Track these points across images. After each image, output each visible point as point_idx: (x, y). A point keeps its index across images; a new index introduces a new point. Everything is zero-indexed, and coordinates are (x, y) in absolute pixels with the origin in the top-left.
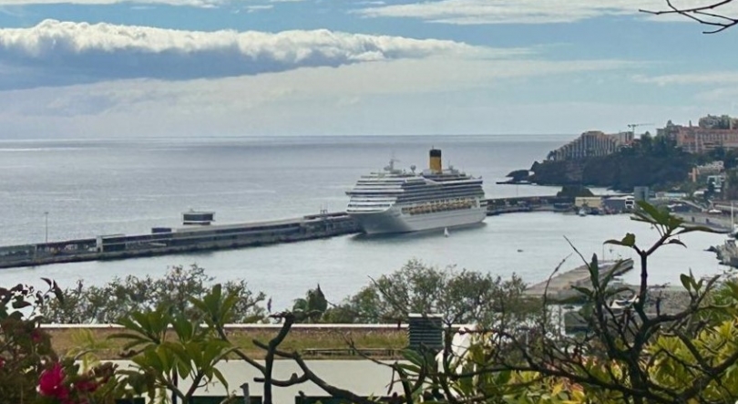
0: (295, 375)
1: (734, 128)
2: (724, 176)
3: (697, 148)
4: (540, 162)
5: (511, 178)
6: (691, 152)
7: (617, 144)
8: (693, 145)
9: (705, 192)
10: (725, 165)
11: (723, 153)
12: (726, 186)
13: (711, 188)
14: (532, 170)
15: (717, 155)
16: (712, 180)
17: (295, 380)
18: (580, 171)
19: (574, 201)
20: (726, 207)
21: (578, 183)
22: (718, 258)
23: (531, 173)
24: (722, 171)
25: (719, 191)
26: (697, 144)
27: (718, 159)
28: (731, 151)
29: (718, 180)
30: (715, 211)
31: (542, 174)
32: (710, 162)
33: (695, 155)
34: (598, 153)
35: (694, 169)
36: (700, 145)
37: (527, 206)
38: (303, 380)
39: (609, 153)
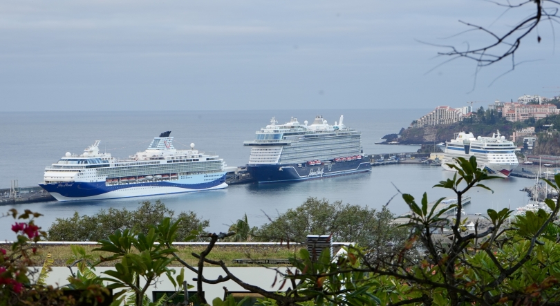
0: (221, 276)
1: (543, 104)
2: (535, 137)
3: (516, 117)
4: (406, 128)
5: (385, 140)
6: (513, 121)
7: (460, 115)
8: (514, 116)
9: (522, 149)
10: (536, 130)
11: (534, 122)
12: (536, 145)
13: (526, 146)
14: (399, 134)
15: (530, 123)
16: (527, 140)
17: (221, 279)
18: (433, 134)
19: (429, 156)
20: (535, 160)
21: (432, 143)
22: (530, 195)
23: (399, 136)
24: (533, 134)
25: (531, 148)
26: (516, 115)
27: (531, 126)
28: (539, 121)
29: (531, 141)
30: (528, 162)
31: (407, 137)
32: (525, 128)
33: (515, 123)
34: (447, 122)
35: (514, 133)
36: (518, 116)
37: (396, 159)
38: (226, 279)
39: (454, 121)
